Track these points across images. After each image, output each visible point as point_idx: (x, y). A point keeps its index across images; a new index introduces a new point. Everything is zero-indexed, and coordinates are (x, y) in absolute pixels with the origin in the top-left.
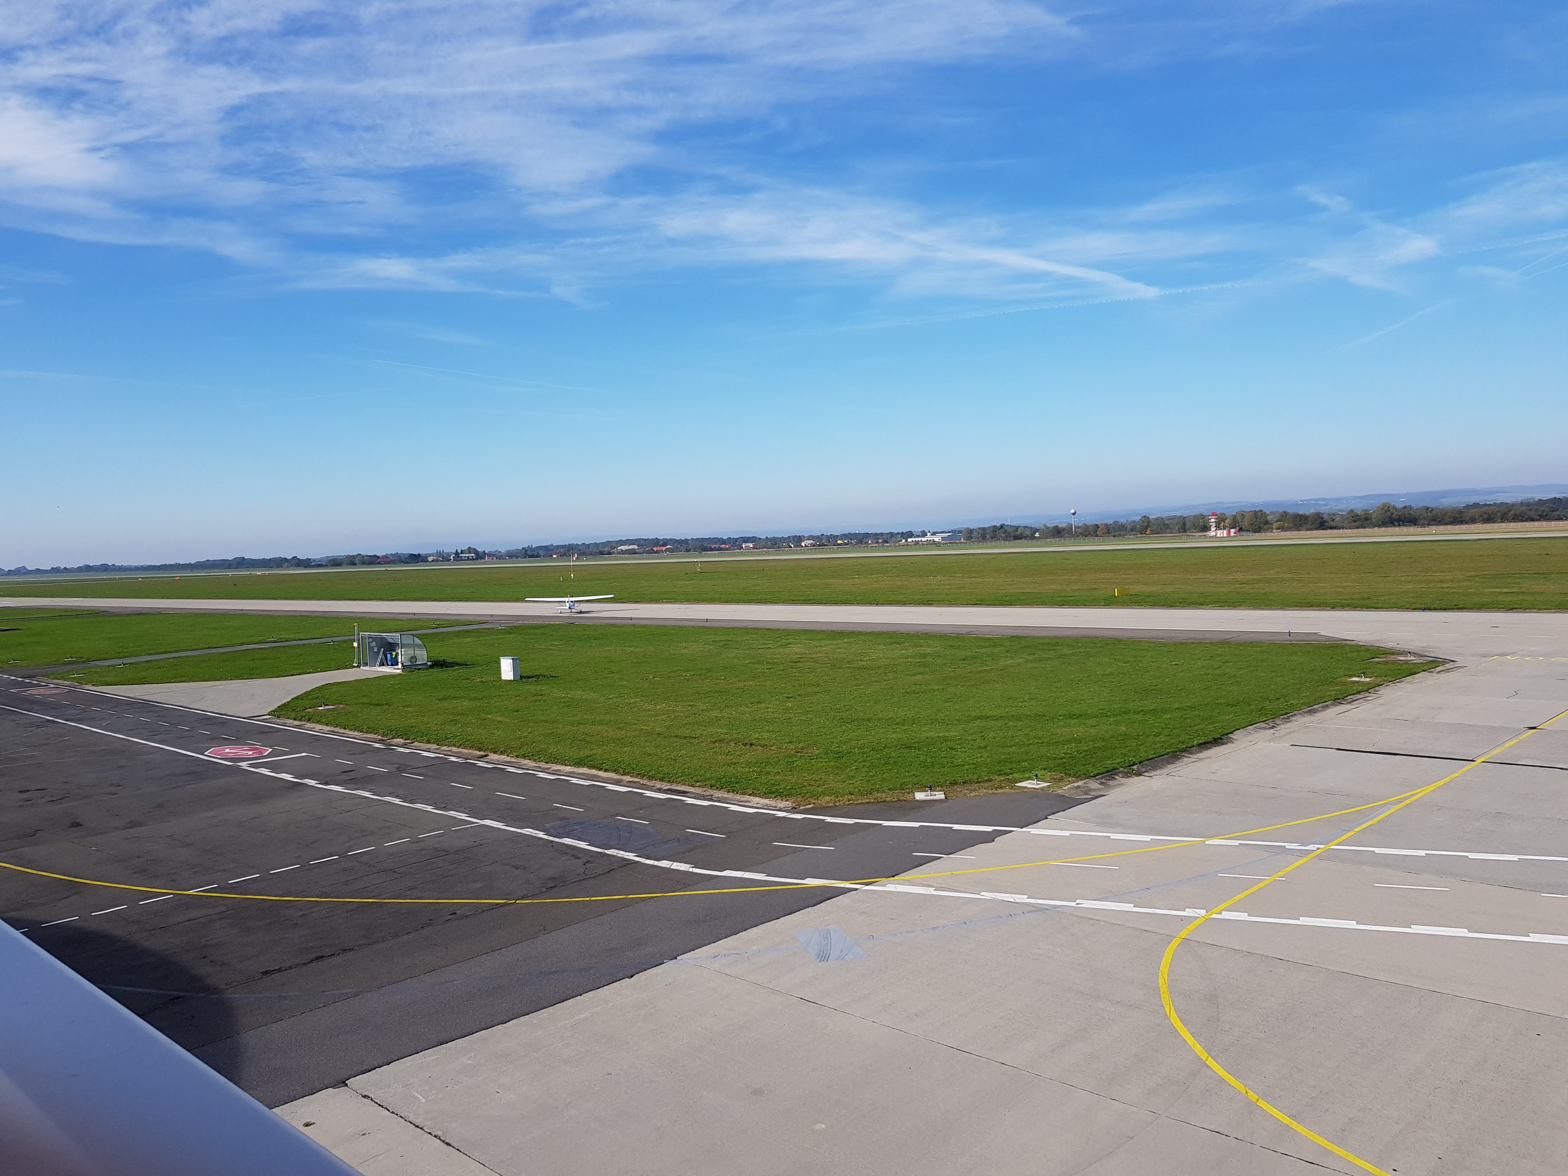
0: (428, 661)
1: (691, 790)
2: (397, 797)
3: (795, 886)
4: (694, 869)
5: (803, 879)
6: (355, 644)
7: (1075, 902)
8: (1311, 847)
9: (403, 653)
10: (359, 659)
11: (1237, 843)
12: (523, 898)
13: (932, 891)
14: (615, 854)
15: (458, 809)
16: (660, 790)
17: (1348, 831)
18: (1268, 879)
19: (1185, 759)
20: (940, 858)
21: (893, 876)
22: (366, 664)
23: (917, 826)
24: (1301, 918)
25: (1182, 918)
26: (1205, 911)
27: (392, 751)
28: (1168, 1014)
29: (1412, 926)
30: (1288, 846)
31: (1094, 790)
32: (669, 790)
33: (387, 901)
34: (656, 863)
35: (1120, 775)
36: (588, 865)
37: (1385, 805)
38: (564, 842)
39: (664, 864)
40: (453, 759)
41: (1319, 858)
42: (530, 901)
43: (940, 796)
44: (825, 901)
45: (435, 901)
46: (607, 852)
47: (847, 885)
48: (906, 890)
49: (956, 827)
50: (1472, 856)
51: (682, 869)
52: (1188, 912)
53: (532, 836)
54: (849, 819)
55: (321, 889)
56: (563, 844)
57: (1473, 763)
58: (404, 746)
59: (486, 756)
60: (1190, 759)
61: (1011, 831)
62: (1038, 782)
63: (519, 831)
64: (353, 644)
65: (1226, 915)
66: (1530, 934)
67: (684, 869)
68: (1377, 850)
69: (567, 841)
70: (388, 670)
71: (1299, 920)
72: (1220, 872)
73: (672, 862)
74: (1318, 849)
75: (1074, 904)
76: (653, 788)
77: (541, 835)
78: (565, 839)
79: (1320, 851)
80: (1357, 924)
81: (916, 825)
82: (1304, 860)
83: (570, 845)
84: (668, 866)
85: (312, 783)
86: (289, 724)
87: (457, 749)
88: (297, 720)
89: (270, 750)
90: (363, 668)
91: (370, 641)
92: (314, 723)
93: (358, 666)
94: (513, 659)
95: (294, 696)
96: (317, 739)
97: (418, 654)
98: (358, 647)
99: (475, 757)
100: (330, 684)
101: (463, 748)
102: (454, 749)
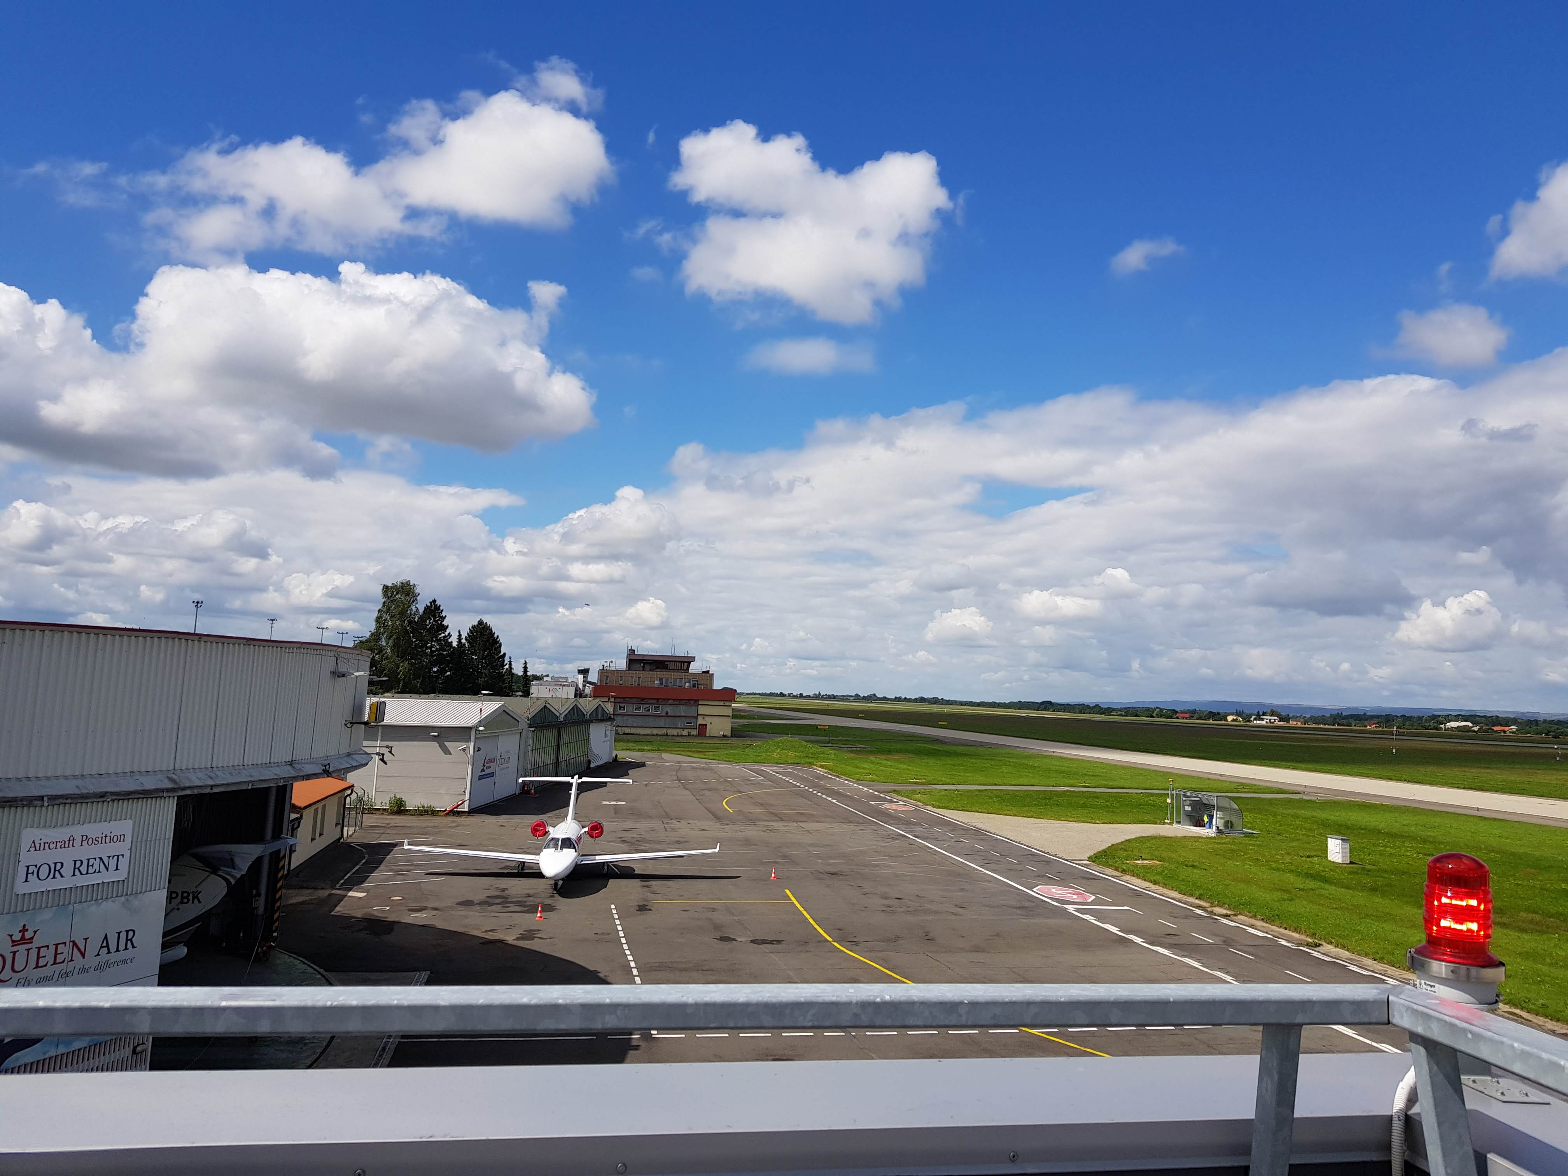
2: (1227, 973)
6: (1169, 801)
9: (1218, 816)
10: (1171, 815)
27: (1215, 921)
40: (1283, 942)
58: (1226, 916)
59: (1320, 945)
64: (1166, 800)
70: (1203, 831)
85: (1138, 940)
86: (1107, 873)
87: (1287, 932)
88: (1116, 870)
89: (1094, 897)
90: (1175, 825)
91: (1184, 799)
92: (1133, 876)
93: (1171, 824)
94: (1342, 839)
95: (1110, 845)
96: (1137, 894)
97: (1234, 819)
98: (1172, 803)
99: (1308, 945)
100: (1144, 837)
101: (1293, 932)
102: (1283, 931)
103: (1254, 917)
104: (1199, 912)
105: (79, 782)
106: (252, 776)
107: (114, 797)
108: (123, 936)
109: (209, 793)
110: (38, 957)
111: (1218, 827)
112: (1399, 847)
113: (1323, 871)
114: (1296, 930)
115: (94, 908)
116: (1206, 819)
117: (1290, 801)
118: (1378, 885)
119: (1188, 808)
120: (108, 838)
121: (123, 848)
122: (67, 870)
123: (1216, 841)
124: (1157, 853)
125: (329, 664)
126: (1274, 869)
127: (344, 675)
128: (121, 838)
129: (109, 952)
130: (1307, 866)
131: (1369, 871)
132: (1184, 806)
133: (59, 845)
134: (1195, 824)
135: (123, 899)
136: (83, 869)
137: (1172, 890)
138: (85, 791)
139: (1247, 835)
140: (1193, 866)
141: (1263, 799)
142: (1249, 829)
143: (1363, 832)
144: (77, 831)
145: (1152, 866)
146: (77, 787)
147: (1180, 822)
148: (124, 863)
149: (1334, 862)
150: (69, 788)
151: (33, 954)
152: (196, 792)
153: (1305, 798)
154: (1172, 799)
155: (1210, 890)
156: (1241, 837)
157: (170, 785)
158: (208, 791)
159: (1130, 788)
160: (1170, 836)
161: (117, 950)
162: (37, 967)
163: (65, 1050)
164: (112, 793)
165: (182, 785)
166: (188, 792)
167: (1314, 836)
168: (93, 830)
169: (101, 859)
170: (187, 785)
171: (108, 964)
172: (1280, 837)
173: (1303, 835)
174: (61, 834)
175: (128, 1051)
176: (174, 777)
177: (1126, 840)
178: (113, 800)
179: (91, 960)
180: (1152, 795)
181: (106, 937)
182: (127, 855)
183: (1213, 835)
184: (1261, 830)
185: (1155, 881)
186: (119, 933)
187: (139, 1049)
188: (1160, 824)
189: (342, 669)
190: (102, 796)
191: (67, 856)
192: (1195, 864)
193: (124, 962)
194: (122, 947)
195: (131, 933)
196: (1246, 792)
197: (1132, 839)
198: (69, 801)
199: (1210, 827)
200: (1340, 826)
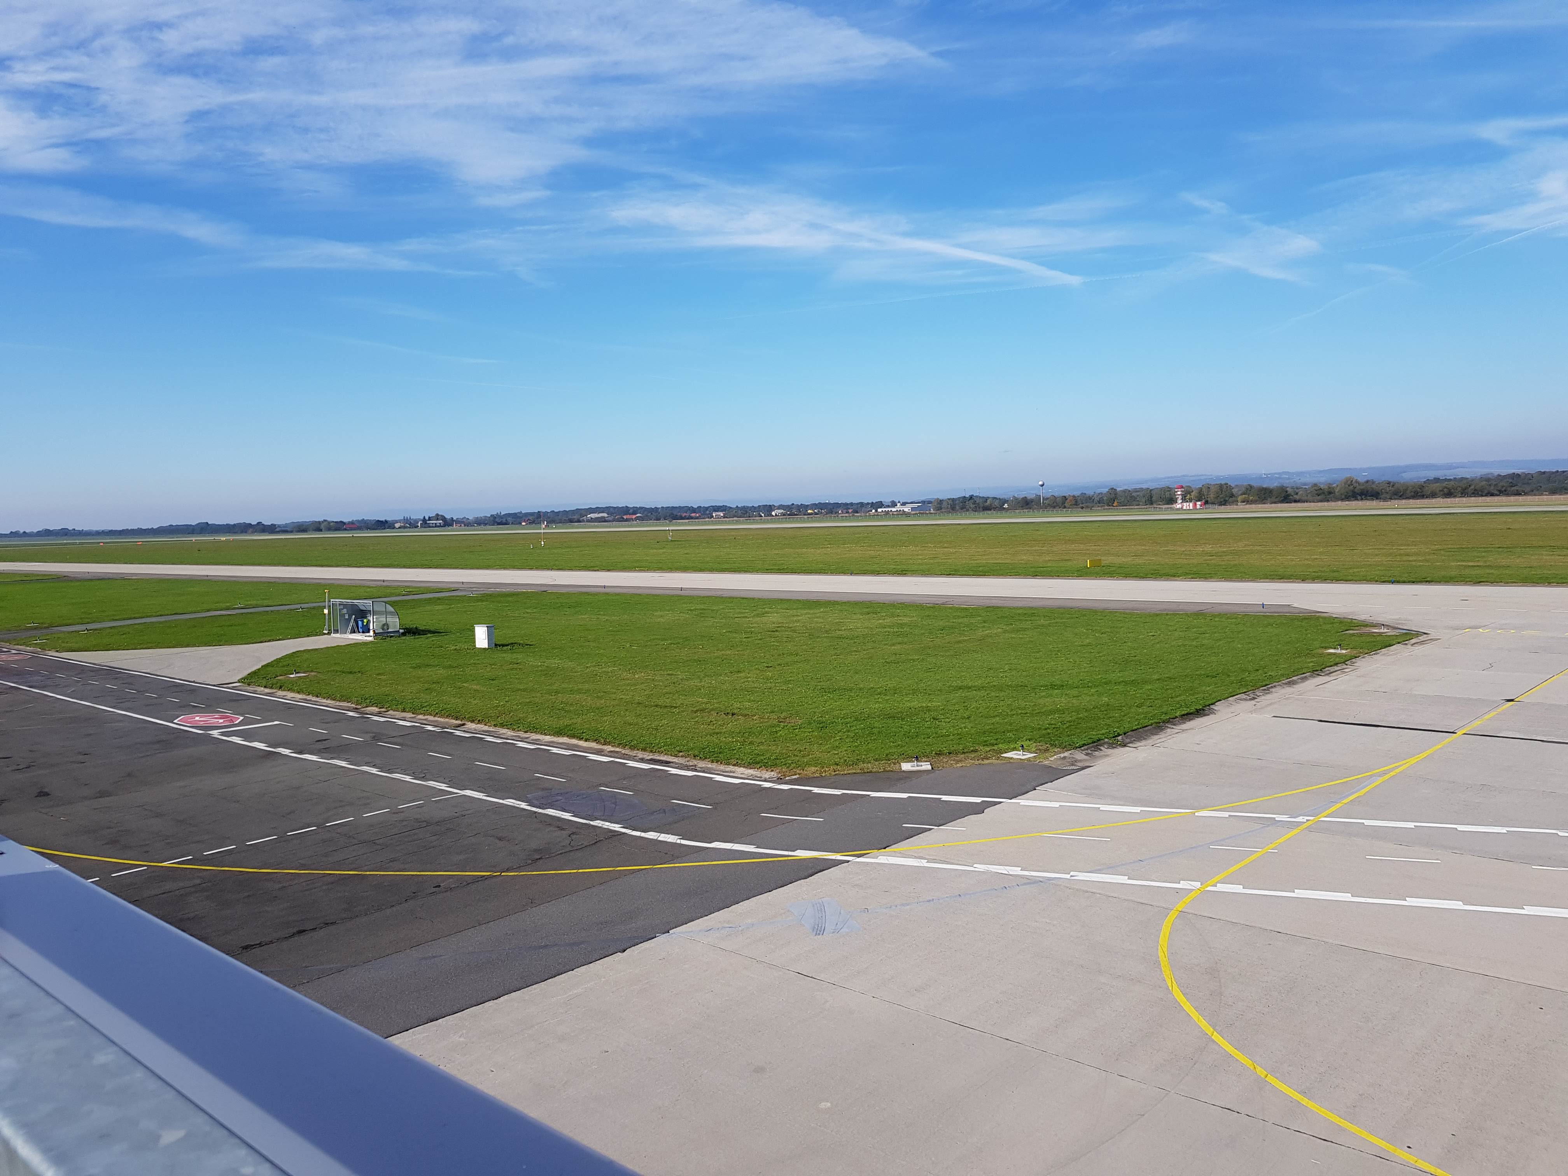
0: (400, 629)
1: (674, 760)
2: (374, 766)
3: (786, 858)
4: (682, 840)
5: (794, 851)
6: (326, 611)
7: (1069, 874)
8: (1300, 819)
9: (375, 620)
10: (329, 626)
11: (1226, 814)
12: (508, 870)
13: (924, 863)
14: (600, 825)
15: (437, 779)
16: (642, 760)
17: (1336, 802)
18: (1261, 852)
19: (1169, 730)
20: (930, 829)
21: (885, 848)
22: (336, 631)
23: (906, 797)
24: (1296, 890)
25: (1177, 891)
26: (1200, 883)
27: (365, 720)
28: (1170, 988)
29: (1407, 899)
30: (1278, 818)
31: (1080, 761)
32: (651, 760)
33: (368, 873)
34: (643, 835)
35: (1106, 747)
36: (574, 837)
37: (1371, 776)
38: (547, 813)
39: (651, 835)
40: (430, 728)
41: (1309, 829)
42: (516, 874)
43: (926, 766)
44: (817, 873)
45: (419, 873)
46: (592, 823)
47: (838, 857)
48: (899, 862)
49: (945, 798)
50: (1460, 828)
51: (669, 840)
52: (1183, 885)
53: (514, 807)
54: (836, 790)
55: (300, 861)
56: (547, 815)
57: (1454, 734)
58: (378, 714)
59: (464, 725)
60: (1173, 730)
61: (1001, 803)
62: (1024, 753)
63: (501, 801)
64: (323, 611)
65: (1221, 887)
66: (1524, 907)
67: (672, 841)
68: (1367, 822)
69: (551, 812)
70: (359, 637)
71: (1294, 892)
72: (1212, 843)
73: (659, 834)
74: (1308, 820)
75: (1068, 876)
76: (635, 758)
77: (523, 805)
78: (549, 810)
79: (1309, 823)
80: (1352, 896)
81: (905, 795)
82: (1296, 831)
83: (554, 816)
84: (655, 838)
85: (286, 752)
86: (261, 692)
87: (433, 718)
88: (269, 687)
89: (242, 718)
90: (333, 635)
91: (341, 608)
92: (285, 690)
93: (329, 634)
94: (487, 625)
95: (263, 664)
96: (289, 707)
97: (390, 622)
98: (329, 614)
99: (454, 727)
100: (299, 652)
101: (438, 717)
102: (429, 718)
103: (404, 711)
104: (351, 714)
111: (374, 631)
113: (472, 658)
114: (442, 716)
123: (374, 645)
124: (311, 665)
137: (326, 698)
145: (303, 678)
149: (480, 648)
153: (459, 593)
154: (329, 610)
160: (327, 646)
177: (281, 657)
180: (308, 608)
183: (370, 640)
185: (307, 691)
188: (316, 636)
196: (407, 595)
197: (287, 655)
199: (367, 632)
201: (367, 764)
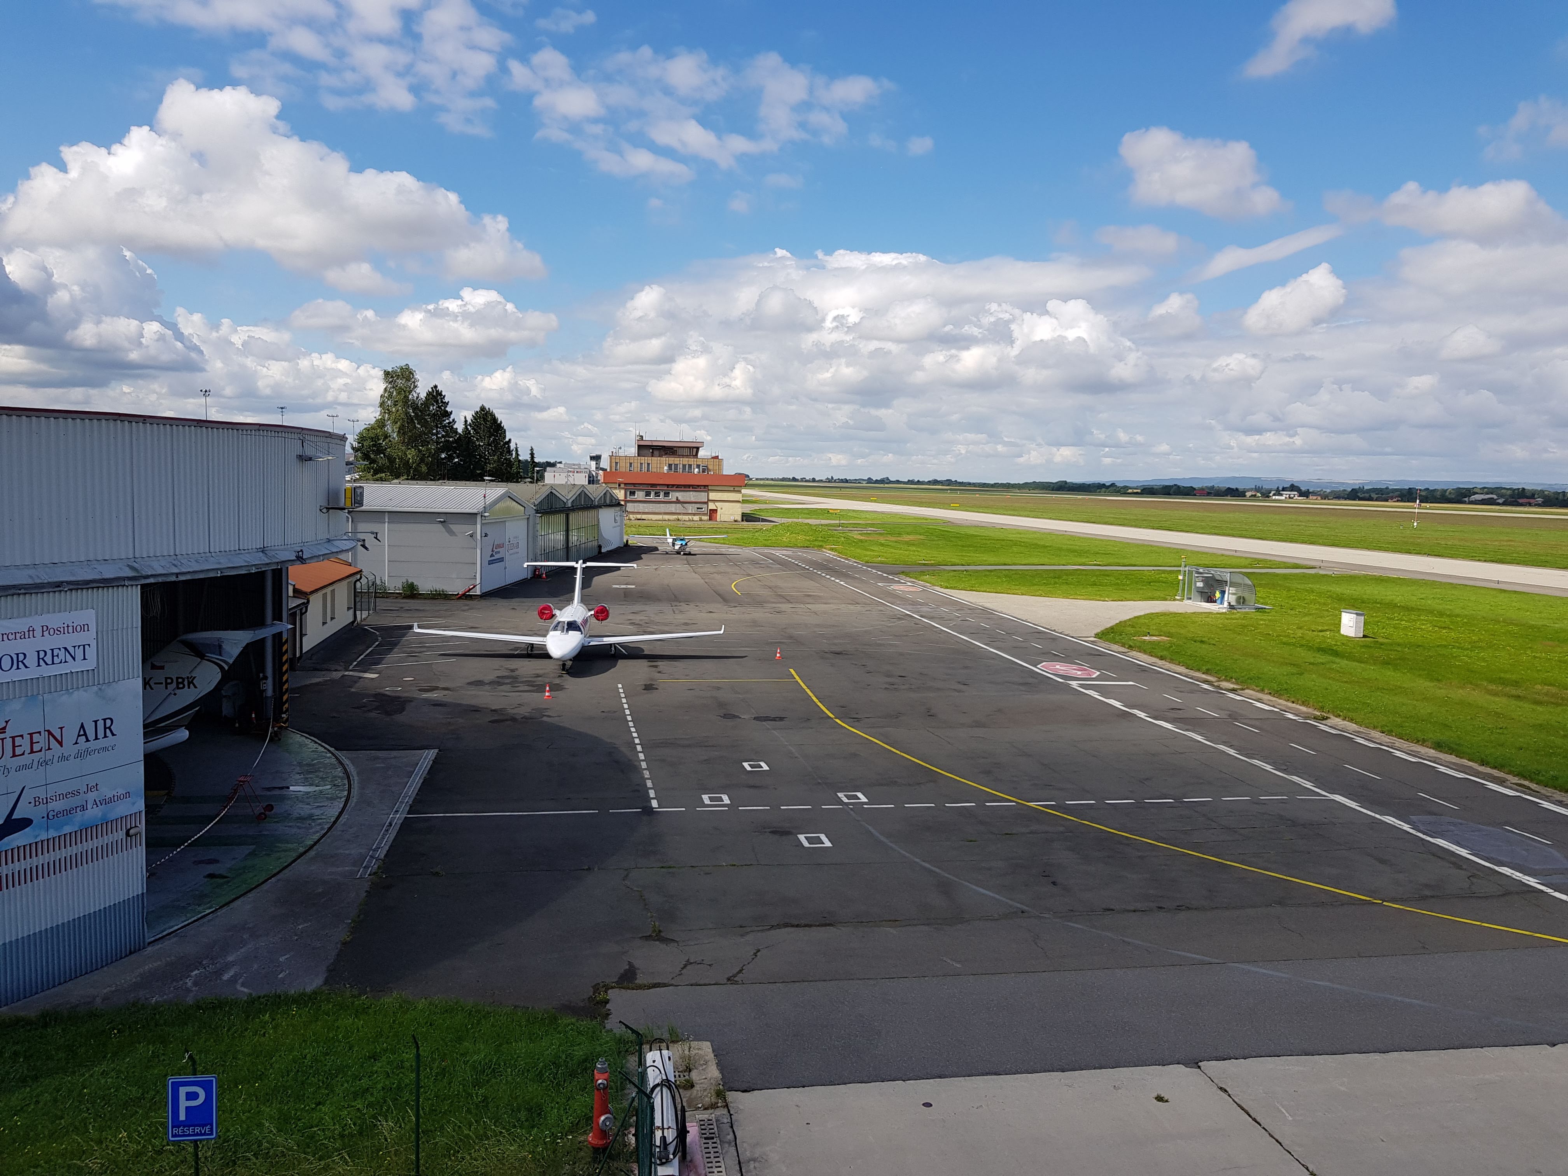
2: (1231, 746)
6: (1180, 577)
9: (1231, 592)
10: (1183, 592)
12: (1391, 900)
14: (1509, 874)
15: (1304, 776)
27: (1222, 695)
33: (1228, 863)
36: (1474, 880)
40: (1288, 715)
42: (1402, 907)
45: (1285, 877)
46: (1496, 868)
53: (1395, 826)
55: (1158, 833)
56: (1438, 845)
58: (1233, 690)
59: (1327, 718)
63: (1377, 816)
64: (1177, 576)
69: (1440, 842)
70: (1212, 607)
77: (1406, 827)
78: (1438, 839)
83: (1447, 849)
85: (1142, 715)
86: (1115, 650)
87: (1294, 705)
88: (1122, 646)
89: (1098, 673)
90: (1186, 602)
91: (1196, 575)
92: (1140, 652)
93: (1182, 600)
94: (1357, 614)
95: (1118, 622)
96: (1143, 669)
97: (1246, 595)
98: (1183, 580)
99: (1316, 718)
100: (1153, 614)
101: (1300, 705)
102: (1290, 704)
103: (1262, 691)
104: (1205, 686)
105: (31, 572)
106: (219, 563)
107: (72, 587)
108: (101, 724)
109: (175, 581)
110: (14, 747)
111: (1229, 603)
112: (1414, 620)
113: (1335, 645)
114: (1303, 704)
115: (65, 698)
116: (1218, 595)
117: (1304, 576)
118: (1390, 658)
119: (1200, 584)
120: (70, 629)
121: (89, 637)
122: (31, 660)
123: (1227, 616)
124: (1165, 629)
125: (295, 448)
126: (1284, 644)
127: (310, 459)
128: (84, 628)
129: (88, 740)
130: (1318, 640)
131: (1382, 644)
132: (1196, 582)
133: (18, 635)
134: (1206, 600)
135: (95, 688)
136: (48, 659)
137: (1179, 665)
138: (39, 581)
139: (1258, 609)
140: (1202, 642)
141: (1277, 575)
142: (1262, 604)
143: (1378, 605)
144: (37, 622)
145: (1159, 642)
146: (31, 577)
147: (1190, 599)
148: (91, 653)
149: (1347, 636)
150: (22, 578)
151: (8, 742)
152: (160, 580)
153: (1322, 572)
154: (1184, 575)
155: (1217, 665)
156: (1253, 612)
157: (131, 574)
158: (173, 579)
159: (1142, 566)
160: (1180, 612)
161: (96, 738)
162: (14, 755)
163: (56, 834)
164: (69, 583)
165: (144, 573)
166: (152, 580)
167: (1327, 610)
168: (55, 620)
169: (65, 649)
170: (149, 573)
171: (88, 752)
172: (1292, 612)
173: (1316, 609)
174: (20, 625)
175: (122, 834)
176: (135, 565)
177: (1135, 617)
178: (71, 590)
179: (69, 748)
180: (1164, 572)
181: (82, 726)
182: (94, 644)
183: (1224, 611)
184: (1273, 605)
185: (1161, 656)
186: (96, 722)
187: (132, 832)
188: (1170, 600)
189: (309, 451)
190: (57, 586)
191: (29, 647)
192: (1203, 639)
193: (105, 749)
194: (101, 734)
195: (108, 722)
196: (1260, 568)
197: (1141, 616)
198: (23, 591)
199: (1222, 603)
200: (1356, 600)
201: (1224, 743)
